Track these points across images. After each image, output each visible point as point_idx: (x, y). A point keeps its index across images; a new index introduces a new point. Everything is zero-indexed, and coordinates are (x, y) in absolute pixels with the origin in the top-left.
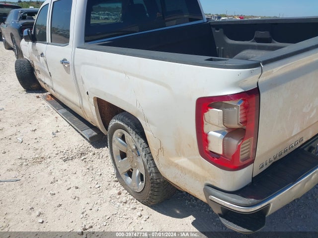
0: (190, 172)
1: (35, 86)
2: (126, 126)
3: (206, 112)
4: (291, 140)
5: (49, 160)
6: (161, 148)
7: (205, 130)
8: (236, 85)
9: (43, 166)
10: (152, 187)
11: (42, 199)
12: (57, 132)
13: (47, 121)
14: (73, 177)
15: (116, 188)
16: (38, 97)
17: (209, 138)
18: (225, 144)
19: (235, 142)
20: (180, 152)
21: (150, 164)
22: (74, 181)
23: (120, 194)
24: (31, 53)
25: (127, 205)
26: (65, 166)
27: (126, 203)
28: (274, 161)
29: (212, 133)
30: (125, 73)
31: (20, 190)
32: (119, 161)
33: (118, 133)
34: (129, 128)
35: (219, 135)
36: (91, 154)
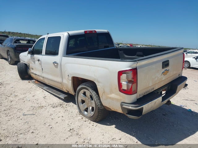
0: (115, 99)
1: (27, 77)
2: (87, 87)
3: (121, 75)
4: (150, 88)
5: (46, 107)
6: (104, 92)
7: (121, 82)
8: (130, 67)
9: (43, 109)
10: (98, 111)
11: (48, 120)
12: (45, 97)
13: (38, 92)
14: (60, 113)
15: (80, 117)
16: (29, 82)
17: (122, 85)
18: (128, 86)
19: (130, 85)
20: (111, 92)
21: (98, 101)
22: (60, 115)
23: (82, 118)
24: (29, 60)
25: (86, 122)
26: (54, 109)
27: (86, 121)
28: (144, 95)
29: (123, 83)
30: (89, 65)
31: (37, 118)
32: (81, 105)
33: (82, 91)
34: (89, 88)
35: (125, 83)
36: (65, 105)
